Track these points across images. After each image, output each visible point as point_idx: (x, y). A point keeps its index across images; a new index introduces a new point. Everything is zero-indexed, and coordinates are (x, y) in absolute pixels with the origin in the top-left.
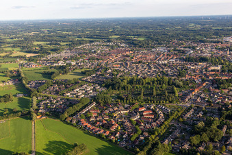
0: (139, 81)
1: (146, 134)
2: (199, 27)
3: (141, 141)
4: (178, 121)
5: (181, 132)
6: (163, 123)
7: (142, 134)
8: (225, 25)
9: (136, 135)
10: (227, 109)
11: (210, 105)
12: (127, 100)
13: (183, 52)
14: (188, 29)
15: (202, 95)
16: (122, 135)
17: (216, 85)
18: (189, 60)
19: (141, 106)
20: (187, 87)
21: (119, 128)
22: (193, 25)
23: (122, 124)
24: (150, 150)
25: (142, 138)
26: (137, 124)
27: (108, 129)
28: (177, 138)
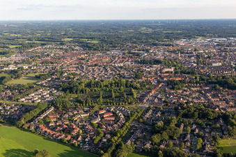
0: (97, 84)
1: (109, 136)
2: (150, 30)
3: (104, 143)
4: (139, 122)
5: (142, 132)
6: (124, 124)
7: (104, 136)
8: (175, 29)
9: (99, 138)
10: (183, 108)
11: (167, 105)
12: (86, 103)
13: (138, 55)
14: (140, 33)
15: (159, 96)
16: (85, 138)
17: (171, 86)
18: (143, 62)
19: (101, 109)
20: (144, 88)
21: (81, 131)
22: (145, 28)
23: (83, 127)
24: (114, 151)
25: (105, 140)
26: (98, 127)
27: (69, 133)
28: (139, 138)
